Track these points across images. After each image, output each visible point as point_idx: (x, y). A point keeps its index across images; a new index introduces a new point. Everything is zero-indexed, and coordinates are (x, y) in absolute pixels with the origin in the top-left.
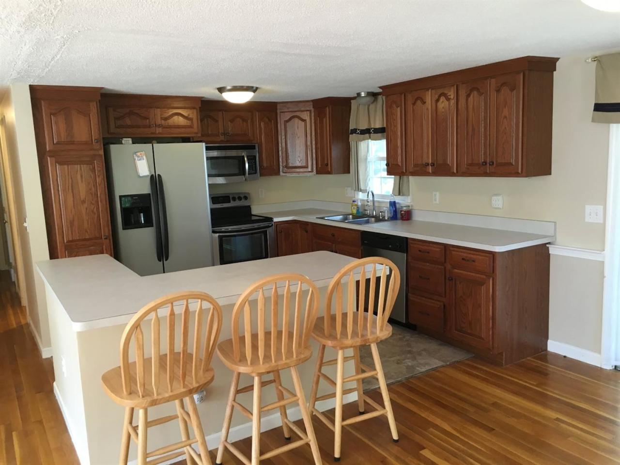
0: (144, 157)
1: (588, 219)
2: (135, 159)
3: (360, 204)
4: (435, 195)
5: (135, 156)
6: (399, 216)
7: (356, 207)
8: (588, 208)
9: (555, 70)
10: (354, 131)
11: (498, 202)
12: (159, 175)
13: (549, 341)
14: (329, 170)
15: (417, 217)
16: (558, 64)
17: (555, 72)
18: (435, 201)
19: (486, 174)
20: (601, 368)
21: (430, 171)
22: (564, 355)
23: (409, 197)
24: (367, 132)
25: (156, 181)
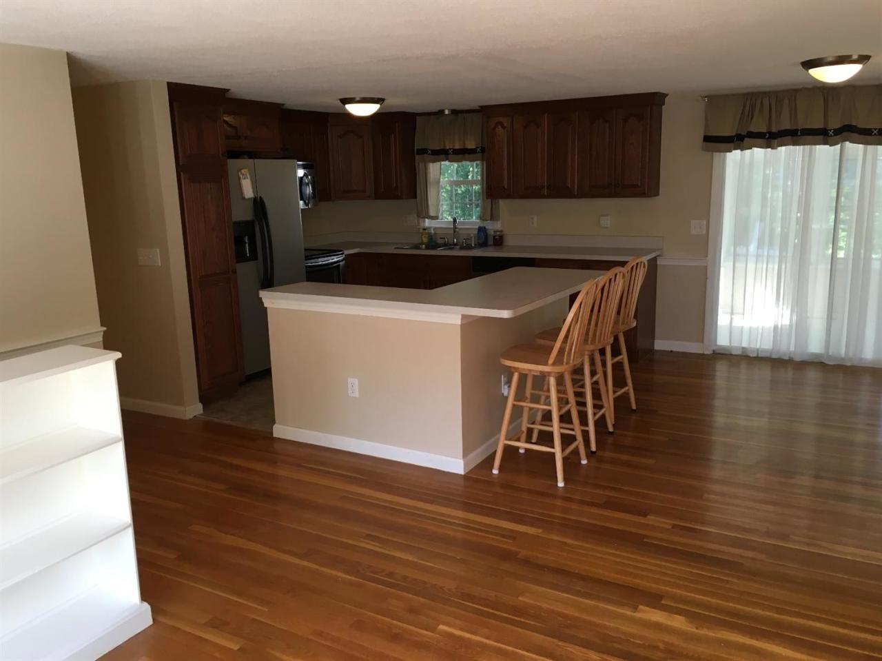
0: (248, 176)
1: (693, 232)
2: (239, 178)
3: (433, 232)
4: (532, 218)
5: (240, 173)
6: (491, 241)
7: (427, 236)
8: (693, 223)
9: (664, 104)
10: (423, 151)
11: (606, 222)
12: (260, 197)
13: (656, 341)
14: (400, 194)
15: (510, 241)
16: (666, 99)
17: (663, 107)
18: (533, 223)
19: (610, 196)
20: (703, 354)
21: (546, 193)
22: (670, 350)
23: (499, 222)
24: (443, 154)
25: (259, 205)
